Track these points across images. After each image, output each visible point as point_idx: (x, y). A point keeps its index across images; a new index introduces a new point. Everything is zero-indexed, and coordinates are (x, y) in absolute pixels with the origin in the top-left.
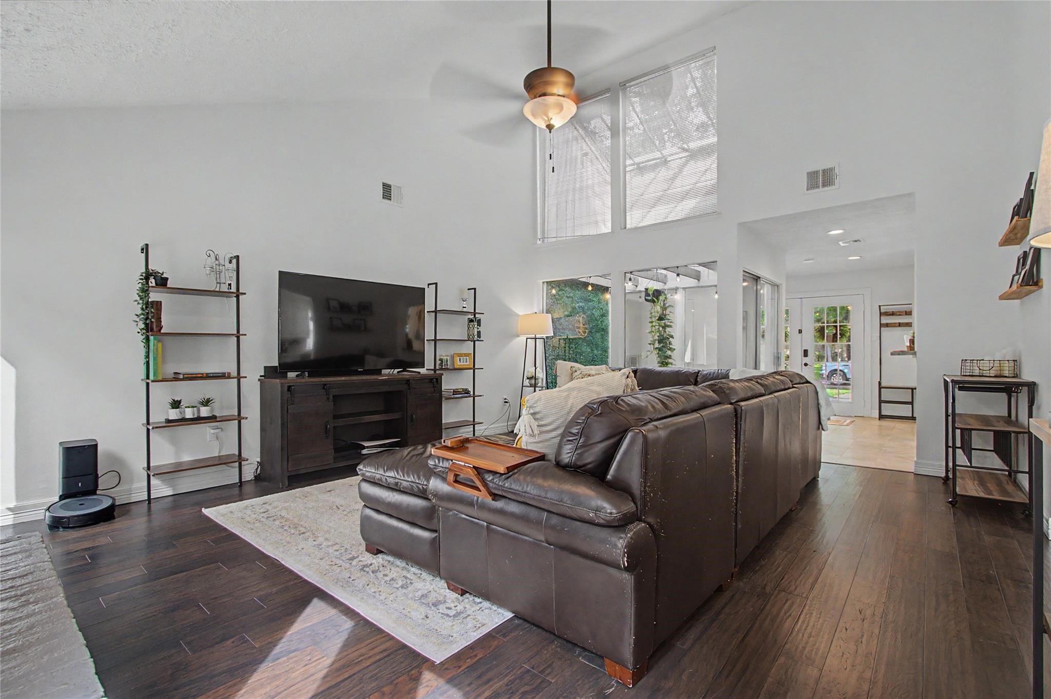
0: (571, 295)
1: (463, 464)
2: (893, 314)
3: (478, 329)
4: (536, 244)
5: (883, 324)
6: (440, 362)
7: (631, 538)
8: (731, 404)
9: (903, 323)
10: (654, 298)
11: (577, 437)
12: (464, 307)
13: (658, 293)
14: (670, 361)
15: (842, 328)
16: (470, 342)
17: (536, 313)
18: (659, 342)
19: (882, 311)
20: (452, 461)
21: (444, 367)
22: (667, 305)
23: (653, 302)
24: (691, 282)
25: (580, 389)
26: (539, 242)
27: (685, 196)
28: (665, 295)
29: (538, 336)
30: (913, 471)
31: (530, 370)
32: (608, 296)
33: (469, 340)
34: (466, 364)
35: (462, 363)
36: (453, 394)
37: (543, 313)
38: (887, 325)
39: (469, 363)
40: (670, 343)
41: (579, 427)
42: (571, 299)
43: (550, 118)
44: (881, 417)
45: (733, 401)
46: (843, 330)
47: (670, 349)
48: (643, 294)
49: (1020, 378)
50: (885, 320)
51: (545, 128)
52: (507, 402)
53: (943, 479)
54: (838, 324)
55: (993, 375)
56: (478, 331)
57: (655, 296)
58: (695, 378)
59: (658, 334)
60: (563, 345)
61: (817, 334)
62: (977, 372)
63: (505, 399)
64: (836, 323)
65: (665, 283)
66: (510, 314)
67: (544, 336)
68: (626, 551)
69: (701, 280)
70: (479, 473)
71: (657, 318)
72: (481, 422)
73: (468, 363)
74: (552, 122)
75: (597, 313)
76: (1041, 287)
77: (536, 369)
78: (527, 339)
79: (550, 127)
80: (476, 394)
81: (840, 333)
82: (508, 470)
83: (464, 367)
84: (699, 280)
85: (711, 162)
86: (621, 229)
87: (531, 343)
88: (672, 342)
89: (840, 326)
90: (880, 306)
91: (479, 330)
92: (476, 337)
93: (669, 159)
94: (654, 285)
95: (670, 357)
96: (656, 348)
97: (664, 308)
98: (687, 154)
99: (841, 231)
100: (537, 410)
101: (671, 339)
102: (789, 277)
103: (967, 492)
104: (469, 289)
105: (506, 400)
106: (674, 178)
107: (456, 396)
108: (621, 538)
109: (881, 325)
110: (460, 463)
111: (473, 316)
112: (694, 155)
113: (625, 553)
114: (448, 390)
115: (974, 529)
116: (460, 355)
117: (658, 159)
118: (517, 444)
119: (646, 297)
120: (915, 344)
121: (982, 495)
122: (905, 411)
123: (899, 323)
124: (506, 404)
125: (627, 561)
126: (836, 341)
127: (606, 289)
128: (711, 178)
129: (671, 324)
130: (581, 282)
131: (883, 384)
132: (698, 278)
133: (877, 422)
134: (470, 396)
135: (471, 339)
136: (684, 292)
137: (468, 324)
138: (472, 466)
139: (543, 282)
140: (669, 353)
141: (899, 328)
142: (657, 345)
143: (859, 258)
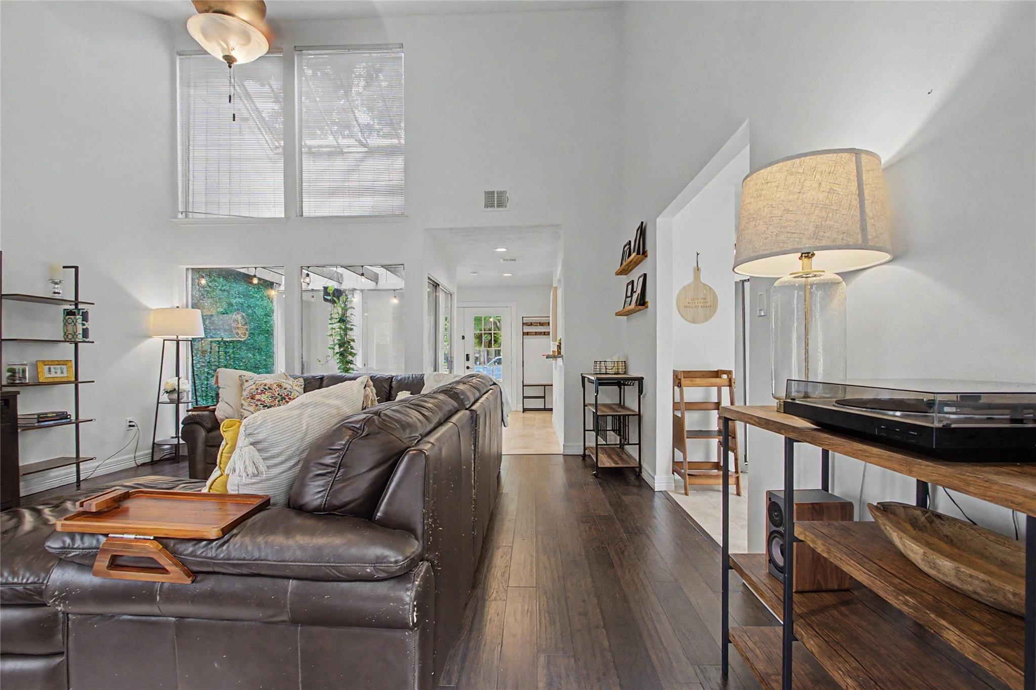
0: (227, 288)
1: (133, 537)
2: (531, 324)
3: (83, 325)
4: (177, 218)
5: (525, 333)
6: (9, 374)
7: (419, 586)
8: (467, 409)
9: (538, 332)
10: (334, 298)
11: (333, 469)
12: (55, 293)
13: (338, 293)
14: (351, 366)
15: (495, 335)
16: (68, 344)
17: (178, 307)
18: (340, 346)
19: (524, 322)
20: (106, 535)
21: (17, 382)
22: (348, 307)
23: (334, 302)
24: (370, 285)
25: (316, 405)
26: (180, 216)
27: (361, 192)
28: (346, 295)
29: (180, 337)
30: (562, 453)
31: (169, 381)
32: (273, 293)
33: (65, 341)
34: (62, 375)
35: (53, 375)
36: (39, 422)
37: (187, 307)
38: (528, 334)
39: (69, 374)
40: (352, 348)
41: (338, 454)
42: (226, 293)
43: (230, 48)
44: (525, 410)
45: (467, 407)
46: (496, 337)
47: (351, 354)
48: (322, 293)
49: (627, 374)
50: (527, 329)
51: (221, 59)
52: (133, 426)
53: (582, 456)
54: (493, 332)
55: (613, 373)
56: (83, 329)
57: (334, 296)
58: (389, 384)
59: (339, 338)
60: (217, 349)
61: (477, 341)
62: (603, 371)
63: (130, 422)
64: (491, 331)
65: (341, 283)
66: (139, 308)
67: (190, 337)
68: (415, 603)
69: (379, 283)
70: (166, 547)
71: (338, 320)
72: (92, 457)
73: (65, 375)
74: (234, 54)
75: (259, 312)
76: (647, 307)
77: (179, 379)
78: (164, 340)
79: (230, 60)
80: (81, 418)
81: (494, 340)
82: (223, 533)
83: (56, 380)
84: (377, 283)
85: (399, 162)
86: (297, 216)
87: (171, 347)
88: (354, 347)
89: (494, 333)
90: (523, 317)
91: (85, 327)
92: (80, 336)
93: (345, 150)
94: (332, 285)
95: (351, 362)
96: (337, 353)
97: (345, 310)
98: (366, 149)
99: (504, 250)
100: (260, 437)
101: (352, 343)
102: (460, 288)
103: (604, 464)
104: (64, 267)
105: (132, 424)
106: (350, 171)
107: (42, 424)
108: (407, 590)
109: (524, 334)
110: (125, 536)
111: (73, 307)
112: (372, 152)
113: (414, 606)
114: (27, 417)
115: (615, 492)
116: (49, 363)
117: (333, 147)
118: (210, 488)
119: (325, 297)
120: (562, 349)
121: (613, 465)
122: (539, 404)
123: (536, 332)
124: (132, 428)
125: (416, 616)
126: (491, 347)
127: (270, 285)
128: (397, 178)
129: (352, 327)
130: (240, 273)
131: (525, 384)
132: (375, 278)
133: (521, 415)
134: (70, 423)
135: (70, 338)
136: (361, 294)
137: (65, 318)
138: (152, 538)
139: (187, 269)
140: (350, 358)
141: (536, 336)
142: (337, 349)
143: (511, 275)
